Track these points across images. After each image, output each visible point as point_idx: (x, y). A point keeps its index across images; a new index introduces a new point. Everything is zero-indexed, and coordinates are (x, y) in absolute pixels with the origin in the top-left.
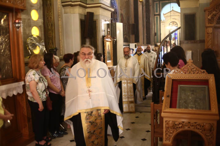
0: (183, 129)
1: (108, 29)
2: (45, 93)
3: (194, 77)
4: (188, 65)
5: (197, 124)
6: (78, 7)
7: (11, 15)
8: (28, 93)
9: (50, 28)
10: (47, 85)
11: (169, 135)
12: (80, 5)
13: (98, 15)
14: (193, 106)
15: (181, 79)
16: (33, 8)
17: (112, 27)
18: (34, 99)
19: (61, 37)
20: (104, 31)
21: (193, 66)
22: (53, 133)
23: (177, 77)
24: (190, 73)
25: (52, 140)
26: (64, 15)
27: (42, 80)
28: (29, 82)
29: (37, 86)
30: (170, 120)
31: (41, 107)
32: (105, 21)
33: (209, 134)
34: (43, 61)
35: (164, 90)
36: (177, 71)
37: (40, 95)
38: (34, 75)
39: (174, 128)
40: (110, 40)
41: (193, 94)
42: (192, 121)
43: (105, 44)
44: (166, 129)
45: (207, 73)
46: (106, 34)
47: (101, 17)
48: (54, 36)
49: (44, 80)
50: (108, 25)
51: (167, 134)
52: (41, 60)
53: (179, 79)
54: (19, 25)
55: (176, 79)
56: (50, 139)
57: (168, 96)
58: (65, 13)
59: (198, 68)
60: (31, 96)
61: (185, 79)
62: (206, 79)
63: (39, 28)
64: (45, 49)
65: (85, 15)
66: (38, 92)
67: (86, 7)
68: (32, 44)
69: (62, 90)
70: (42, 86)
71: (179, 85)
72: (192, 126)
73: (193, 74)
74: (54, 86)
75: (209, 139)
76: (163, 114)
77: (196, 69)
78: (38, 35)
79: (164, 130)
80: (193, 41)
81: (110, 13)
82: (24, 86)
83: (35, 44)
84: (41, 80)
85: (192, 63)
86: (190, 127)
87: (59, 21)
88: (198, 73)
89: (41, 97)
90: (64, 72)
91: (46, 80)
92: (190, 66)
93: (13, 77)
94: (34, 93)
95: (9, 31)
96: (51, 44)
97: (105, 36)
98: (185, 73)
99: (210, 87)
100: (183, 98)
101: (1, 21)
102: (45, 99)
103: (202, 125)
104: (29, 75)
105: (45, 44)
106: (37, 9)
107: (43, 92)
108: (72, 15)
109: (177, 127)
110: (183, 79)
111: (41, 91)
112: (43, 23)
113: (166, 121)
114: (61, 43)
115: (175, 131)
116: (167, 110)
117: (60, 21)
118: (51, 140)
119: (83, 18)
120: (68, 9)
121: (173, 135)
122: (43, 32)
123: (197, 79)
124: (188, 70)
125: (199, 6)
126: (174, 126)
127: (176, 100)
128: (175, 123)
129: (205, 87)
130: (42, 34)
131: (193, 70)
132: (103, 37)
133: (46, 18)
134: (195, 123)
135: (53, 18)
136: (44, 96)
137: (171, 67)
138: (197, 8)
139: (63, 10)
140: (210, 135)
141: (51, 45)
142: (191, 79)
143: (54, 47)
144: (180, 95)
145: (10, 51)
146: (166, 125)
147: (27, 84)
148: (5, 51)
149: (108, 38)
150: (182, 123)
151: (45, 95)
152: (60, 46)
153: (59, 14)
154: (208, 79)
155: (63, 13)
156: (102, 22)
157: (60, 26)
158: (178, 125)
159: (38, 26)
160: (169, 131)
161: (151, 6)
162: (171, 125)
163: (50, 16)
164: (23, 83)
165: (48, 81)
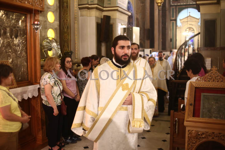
0: (207, 140)
1: (124, 33)
2: (60, 97)
3: (218, 85)
4: (212, 72)
5: (222, 135)
6: (95, 10)
7: (29, 16)
8: (43, 97)
9: (65, 30)
10: (62, 89)
11: (191, 146)
12: (97, 8)
13: (115, 19)
14: (217, 115)
15: (204, 87)
16: (50, 10)
17: (128, 32)
18: (48, 103)
19: (76, 40)
21: (217, 74)
22: (67, 139)
23: (201, 85)
24: (213, 81)
25: (66, 145)
26: (80, 18)
27: (58, 84)
28: (44, 86)
30: (192, 129)
31: (56, 112)
32: (122, 25)
34: (58, 64)
36: (200, 78)
38: (49, 78)
39: (197, 138)
41: (217, 103)
42: (216, 132)
47: (117, 21)
48: (69, 39)
50: (124, 29)
51: (189, 144)
52: (57, 63)
53: (202, 86)
55: (200, 86)
56: (63, 144)
57: (191, 105)
58: (82, 16)
59: (222, 76)
60: (46, 100)
61: (208, 87)
63: (55, 30)
64: (60, 52)
65: (101, 19)
66: (53, 96)
67: (103, 10)
68: (47, 47)
69: (77, 95)
70: (57, 90)
71: (202, 93)
72: (217, 136)
73: (217, 82)
74: (70, 91)
76: (186, 123)
77: (221, 77)
78: (53, 38)
79: (187, 139)
80: (213, 48)
81: (126, 17)
82: (39, 89)
84: (56, 84)
85: (216, 70)
86: (214, 138)
87: (75, 23)
89: (56, 101)
90: (83, 76)
91: (61, 84)
92: (214, 74)
93: (28, 80)
94: (49, 97)
95: (26, 32)
96: (66, 46)
100: (206, 107)
101: (19, 22)
102: (60, 103)
104: (44, 78)
105: (60, 47)
106: (53, 11)
107: (58, 96)
108: (89, 18)
109: (200, 138)
110: (206, 87)
111: (56, 95)
112: (59, 25)
113: (188, 131)
114: (76, 47)
115: (198, 142)
116: (190, 119)
117: (76, 24)
118: (64, 146)
119: (100, 22)
120: (85, 12)
121: (195, 145)
122: (58, 35)
124: (212, 78)
125: (220, 12)
126: (198, 136)
127: (199, 109)
130: (57, 37)
131: (217, 78)
133: (62, 21)
134: (220, 133)
135: (69, 20)
136: (59, 100)
137: (192, 74)
138: (218, 14)
139: (80, 13)
141: (66, 48)
142: (215, 87)
143: (70, 50)
144: (203, 103)
145: (26, 53)
146: (188, 135)
147: (42, 87)
148: (22, 53)
150: (205, 133)
151: (60, 99)
152: (75, 49)
153: (76, 16)
155: (80, 15)
156: (119, 26)
157: (76, 29)
158: (201, 135)
159: (53, 28)
160: (191, 141)
161: (168, 11)
162: (194, 135)
163: (66, 18)
164: (38, 86)
165: (63, 85)
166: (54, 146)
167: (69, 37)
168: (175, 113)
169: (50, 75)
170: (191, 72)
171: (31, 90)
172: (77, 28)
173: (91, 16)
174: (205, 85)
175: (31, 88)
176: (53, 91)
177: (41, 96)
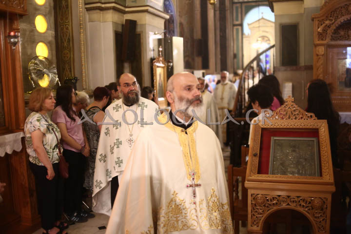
0: (279, 207)
1: (159, 47)
2: (57, 150)
3: (296, 125)
4: (287, 105)
5: (301, 199)
6: (111, 11)
7: (2, 23)
8: (30, 151)
9: (65, 44)
10: (59, 137)
11: (257, 217)
12: (114, 9)
13: (144, 25)
14: (294, 170)
15: (275, 127)
16: (39, 12)
17: (166, 45)
18: (39, 160)
19: (83, 59)
20: (154, 50)
21: (294, 107)
22: (71, 215)
23: (270, 125)
24: (289, 118)
26: (88, 24)
27: (53, 129)
28: (31, 133)
29: (44, 140)
30: (257, 193)
31: (51, 173)
32: (155, 34)
33: (319, 215)
35: (248, 146)
37: (50, 154)
38: (38, 120)
39: (265, 206)
40: (163, 65)
41: (294, 151)
42: (293, 195)
43: (154, 72)
44: (252, 207)
45: (316, 118)
46: (156, 56)
47: (148, 28)
48: (72, 58)
49: (54, 130)
50: (159, 40)
51: (254, 215)
53: (272, 127)
54: (16, 40)
55: (269, 127)
56: (66, 225)
57: (255, 155)
58: (91, 21)
59: (302, 111)
60: (34, 156)
61: (281, 127)
62: (314, 127)
63: (49, 45)
64: (57, 79)
65: (123, 25)
66: (46, 149)
67: (125, 11)
68: (36, 71)
69: (85, 146)
70: (51, 139)
71: (272, 138)
72: (293, 201)
73: (294, 120)
74: (73, 140)
75: (320, 222)
76: (247, 184)
77: (299, 112)
78: (46, 56)
79: (250, 209)
80: (294, 67)
81: (162, 22)
82: (23, 139)
83: (42, 71)
84: (51, 129)
85: (292, 102)
86: (290, 204)
87: (80, 33)
88: (302, 118)
89: (51, 157)
91: (58, 130)
92: (289, 108)
93: (5, 126)
94: (39, 150)
96: (67, 71)
97: (154, 59)
98: (283, 118)
99: (321, 140)
100: (278, 157)
102: (57, 160)
103: (309, 200)
104: (30, 120)
105: (57, 71)
106: (44, 14)
107: (54, 149)
108: (102, 24)
109: (270, 205)
110: (278, 127)
111: (51, 148)
112: (55, 36)
113: (252, 195)
114: (84, 70)
115: (266, 211)
116: (253, 177)
117: (82, 34)
118: (67, 227)
119: (120, 29)
120: (96, 15)
121: (263, 216)
122: (54, 52)
123: (301, 127)
124: (286, 113)
125: (303, 12)
126: (266, 203)
127: (268, 162)
128: (266, 198)
129: (313, 141)
130: (52, 55)
131: (294, 113)
132: (152, 60)
133: (59, 29)
134: (298, 197)
135: (70, 28)
136: (55, 155)
138: (301, 15)
139: (87, 16)
140: (321, 216)
141: (67, 73)
142: (291, 127)
143: (73, 75)
144: (274, 152)
146: (252, 201)
147: (28, 135)
149: (158, 61)
150: (277, 197)
151: (57, 154)
152: (82, 74)
153: (81, 22)
154: (317, 127)
155: (88, 20)
156: (150, 36)
157: (82, 42)
158: (271, 201)
159: (45, 42)
160: (257, 210)
161: (229, 11)
162: (260, 201)
163: (66, 25)
164: (21, 135)
165: (61, 131)
166: (51, 227)
167: (72, 56)
168: (234, 168)
169: (40, 115)
170: (257, 105)
171: (10, 142)
172: (84, 41)
173: (105, 22)
174: (276, 125)
175: (9, 137)
176: (46, 141)
177: (27, 150)
